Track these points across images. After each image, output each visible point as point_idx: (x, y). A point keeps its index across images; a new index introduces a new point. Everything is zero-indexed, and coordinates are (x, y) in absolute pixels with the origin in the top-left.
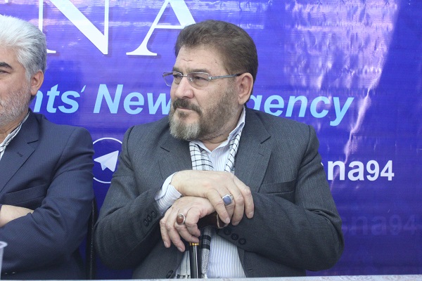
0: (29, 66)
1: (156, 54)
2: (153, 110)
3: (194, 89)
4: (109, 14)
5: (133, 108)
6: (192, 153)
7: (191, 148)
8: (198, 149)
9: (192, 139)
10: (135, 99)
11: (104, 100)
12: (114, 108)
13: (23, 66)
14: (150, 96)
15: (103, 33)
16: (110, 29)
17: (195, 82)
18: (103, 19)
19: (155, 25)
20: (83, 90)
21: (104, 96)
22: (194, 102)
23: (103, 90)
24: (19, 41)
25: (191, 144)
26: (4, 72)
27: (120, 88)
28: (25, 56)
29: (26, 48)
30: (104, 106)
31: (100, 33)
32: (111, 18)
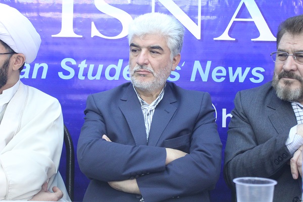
0: (173, 50)
1: (234, 39)
2: (232, 79)
3: (298, 64)
4: (201, 11)
5: (219, 77)
6: (295, 111)
7: (294, 107)
8: (299, 108)
9: (295, 100)
10: (220, 71)
11: (198, 72)
12: (205, 78)
13: (169, 50)
14: (230, 69)
15: (197, 24)
16: (202, 21)
17: (298, 60)
18: (197, 14)
19: (234, 19)
20: (183, 65)
21: (198, 70)
22: (297, 73)
23: (197, 65)
24: (170, 32)
25: (293, 104)
26: (158, 53)
27: (209, 64)
28: (172, 43)
29: (173, 37)
30: (198, 76)
31: (195, 24)
32: (202, 14)
